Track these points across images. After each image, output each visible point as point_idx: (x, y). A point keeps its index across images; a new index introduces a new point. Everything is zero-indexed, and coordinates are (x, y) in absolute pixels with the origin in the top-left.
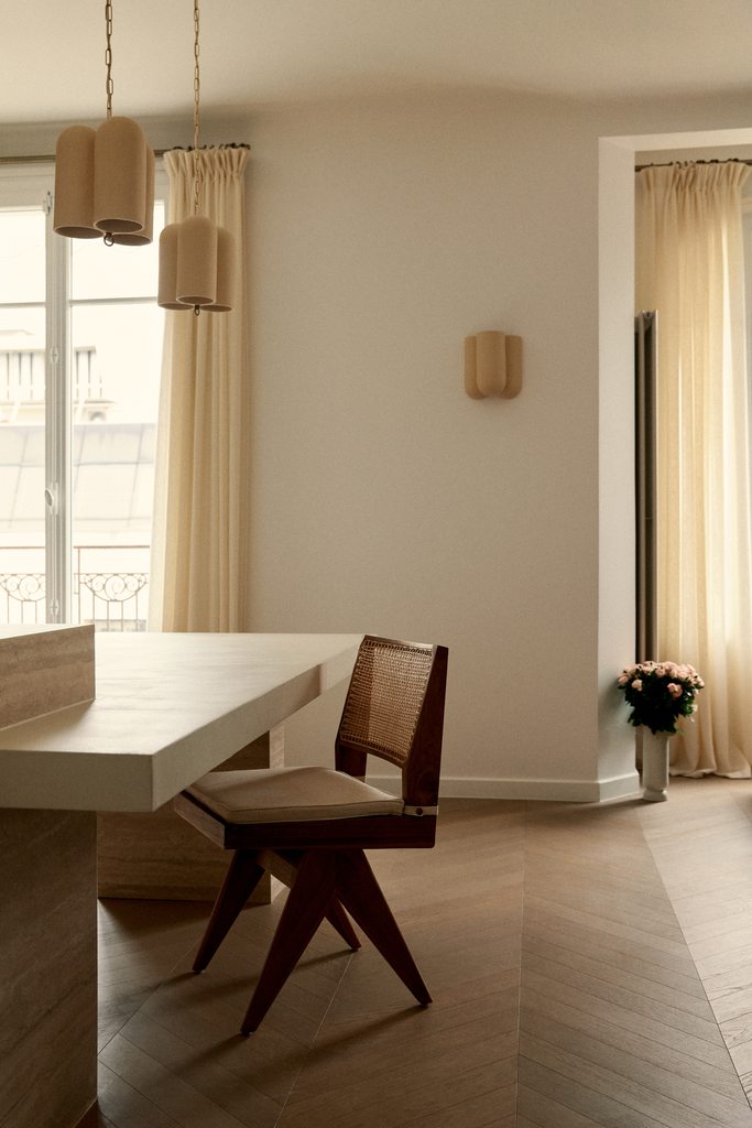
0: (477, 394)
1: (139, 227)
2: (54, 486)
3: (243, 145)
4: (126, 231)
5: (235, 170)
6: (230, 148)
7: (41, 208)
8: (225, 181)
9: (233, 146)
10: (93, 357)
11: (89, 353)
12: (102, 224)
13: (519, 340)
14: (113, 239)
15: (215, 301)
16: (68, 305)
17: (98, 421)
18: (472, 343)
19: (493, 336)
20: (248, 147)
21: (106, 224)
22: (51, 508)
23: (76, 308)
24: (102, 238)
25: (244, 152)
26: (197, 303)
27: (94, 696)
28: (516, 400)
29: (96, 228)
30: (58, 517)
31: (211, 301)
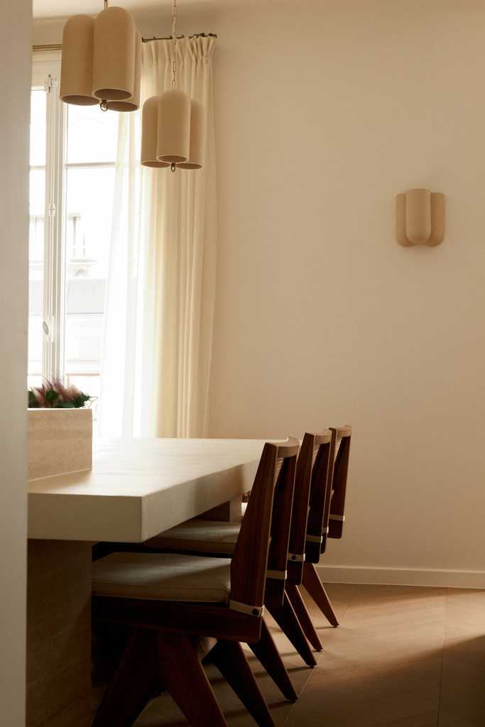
0: (406, 243)
1: (128, 95)
2: (50, 318)
3: (211, 35)
4: (118, 99)
5: (205, 55)
6: (200, 37)
7: (43, 87)
8: (197, 65)
9: (203, 35)
10: (77, 222)
11: (75, 219)
12: (99, 93)
13: (442, 196)
14: (107, 105)
15: (188, 159)
16: (64, 168)
17: (81, 277)
18: (402, 199)
19: (420, 193)
20: (215, 36)
21: (103, 93)
22: (48, 336)
23: (71, 171)
24: (98, 106)
25: (212, 40)
26: (174, 161)
27: (91, 467)
28: (438, 246)
29: (94, 96)
30: (53, 344)
31: (185, 159)
